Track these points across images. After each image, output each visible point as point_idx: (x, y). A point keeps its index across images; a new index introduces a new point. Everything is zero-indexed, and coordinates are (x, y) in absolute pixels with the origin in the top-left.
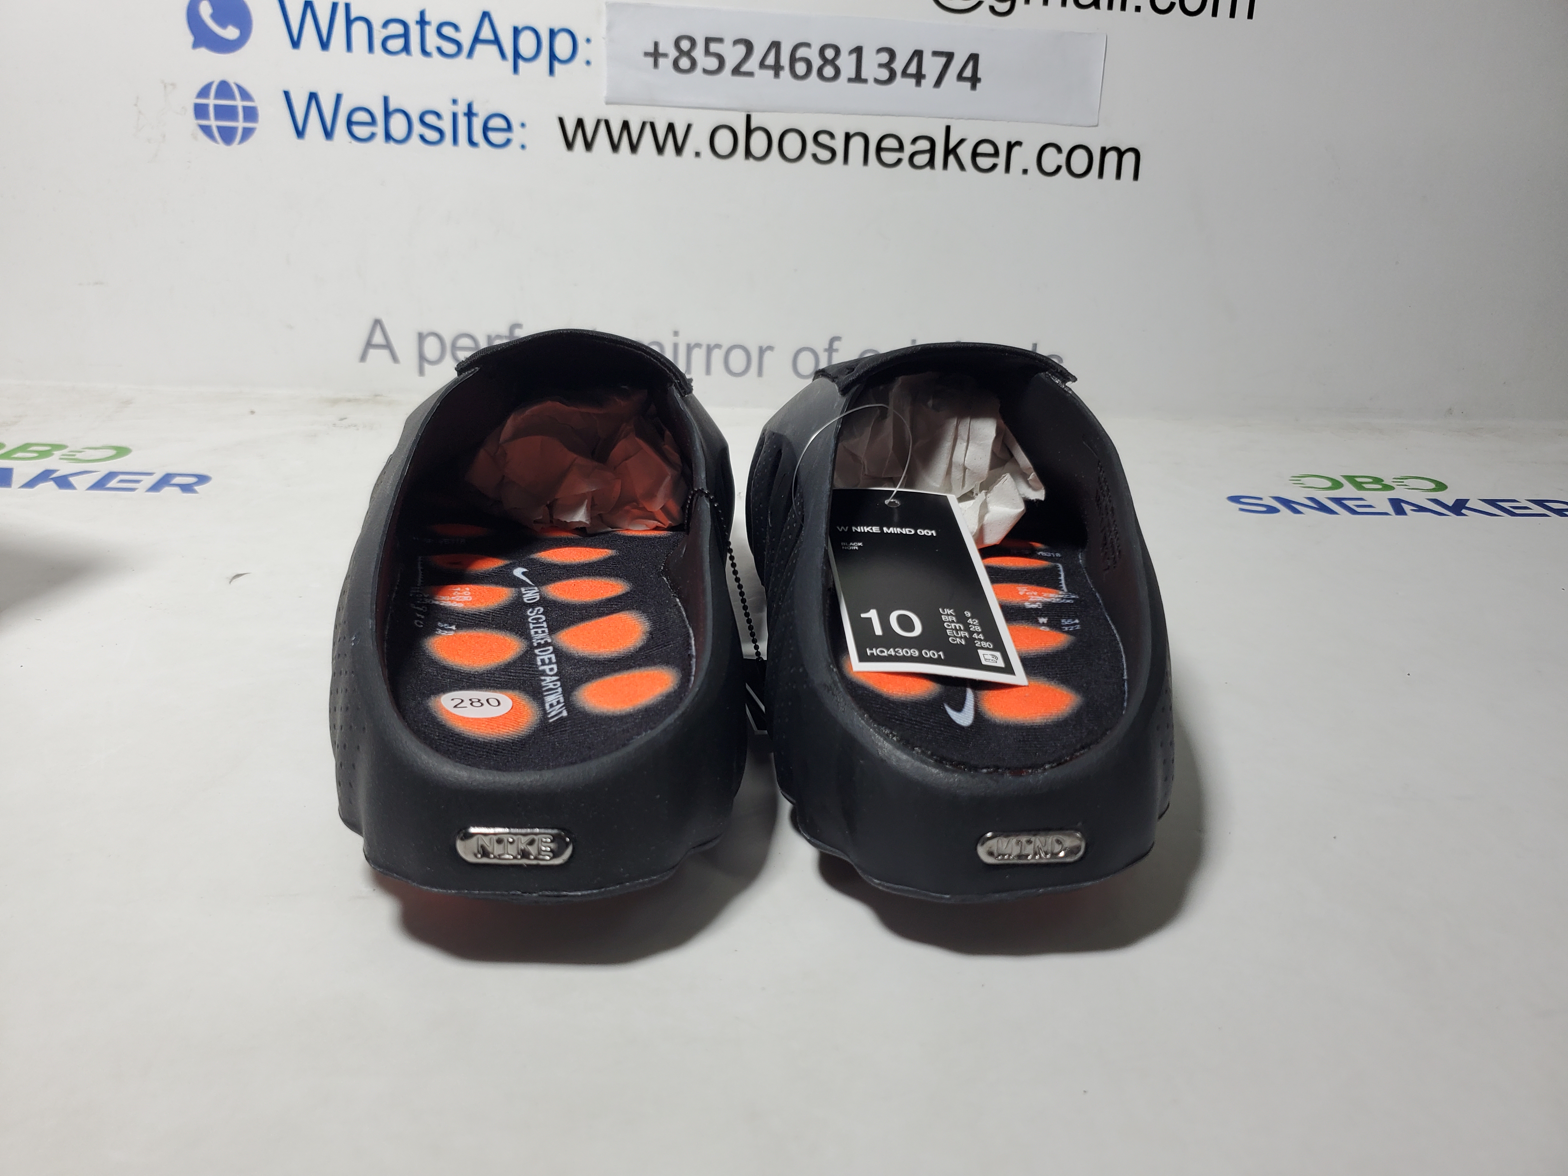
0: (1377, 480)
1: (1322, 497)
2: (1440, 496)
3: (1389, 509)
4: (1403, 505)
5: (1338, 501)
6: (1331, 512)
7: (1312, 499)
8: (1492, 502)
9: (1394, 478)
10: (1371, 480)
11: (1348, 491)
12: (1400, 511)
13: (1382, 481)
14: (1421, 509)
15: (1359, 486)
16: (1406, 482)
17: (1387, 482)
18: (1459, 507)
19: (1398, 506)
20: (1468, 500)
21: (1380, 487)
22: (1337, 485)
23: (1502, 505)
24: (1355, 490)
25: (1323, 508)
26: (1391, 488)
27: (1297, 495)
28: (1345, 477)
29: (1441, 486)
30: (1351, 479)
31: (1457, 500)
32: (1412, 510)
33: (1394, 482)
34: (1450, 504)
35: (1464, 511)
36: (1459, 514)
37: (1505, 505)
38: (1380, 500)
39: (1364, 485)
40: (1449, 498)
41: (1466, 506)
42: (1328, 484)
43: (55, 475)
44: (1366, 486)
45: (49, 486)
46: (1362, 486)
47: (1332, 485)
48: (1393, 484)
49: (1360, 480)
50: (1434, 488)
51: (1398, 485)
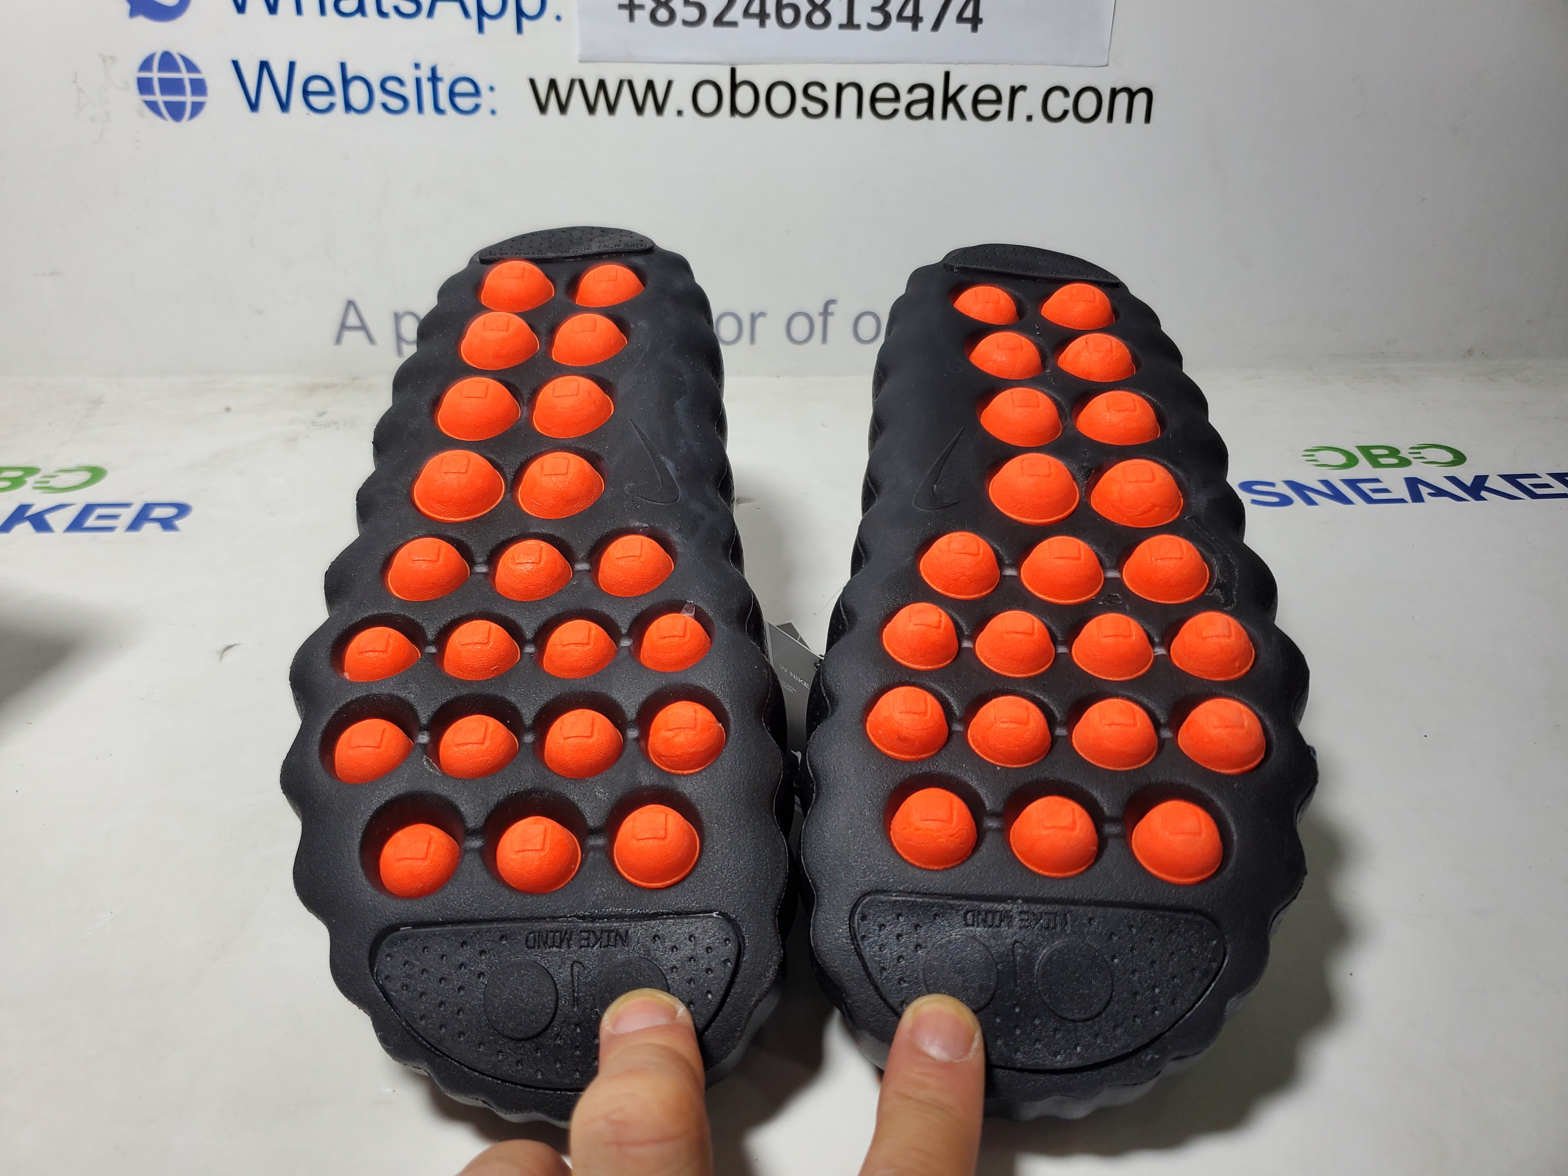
0: (1393, 452)
1: (1336, 477)
2: (1456, 471)
3: (1405, 493)
4: (1421, 487)
6: (1346, 500)
7: (1326, 483)
8: (1511, 479)
9: (1412, 448)
10: (1386, 452)
11: (1363, 470)
12: (1417, 497)
13: (1399, 452)
14: (1439, 492)
15: (1374, 461)
16: (1424, 453)
17: (1404, 454)
18: (1477, 488)
20: (1487, 477)
21: (1395, 461)
22: (1352, 461)
23: (1522, 483)
24: (1371, 467)
25: (1338, 495)
26: (1405, 462)
27: (1310, 477)
28: (1360, 448)
29: (1459, 458)
30: (1365, 450)
31: (1476, 478)
32: (1430, 494)
33: (1410, 453)
34: (1469, 483)
35: (1483, 493)
36: (1478, 497)
37: (1525, 482)
38: (1395, 481)
39: (1380, 460)
40: (1466, 475)
41: (1486, 485)
42: (1342, 460)
43: (30, 512)
44: (1383, 461)
45: (24, 528)
46: (1378, 462)
47: (1347, 461)
48: (1410, 457)
49: (1375, 452)
50: (1452, 461)
51: (1415, 458)
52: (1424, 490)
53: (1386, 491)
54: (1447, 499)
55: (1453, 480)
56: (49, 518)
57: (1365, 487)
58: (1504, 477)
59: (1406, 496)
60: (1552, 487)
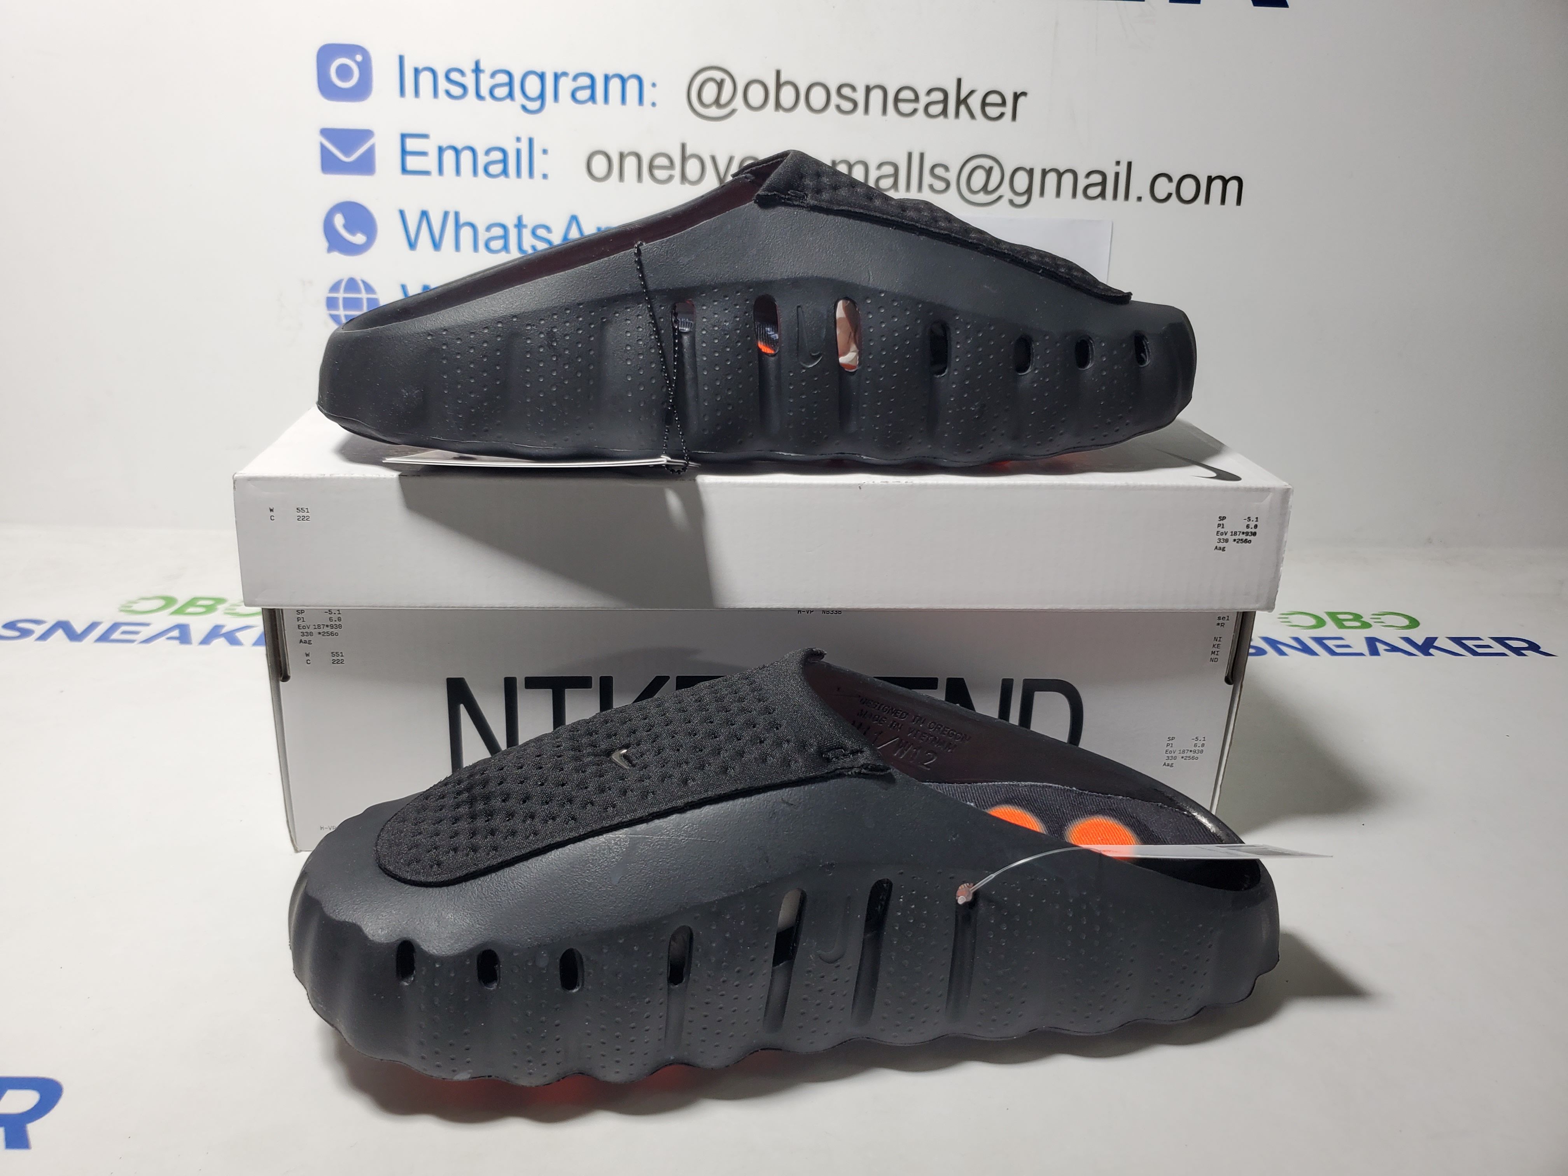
0: (1357, 617)
1: (1306, 636)
2: (1413, 634)
3: (1364, 649)
5: (1319, 640)
6: (1312, 653)
7: (1297, 639)
8: (1458, 641)
9: (1373, 615)
10: (1351, 617)
11: (1330, 630)
12: (1374, 652)
13: (1362, 617)
14: (1394, 649)
15: (1340, 624)
16: (1383, 618)
17: (1366, 619)
18: (1427, 647)
19: (1372, 644)
20: (1436, 638)
21: (1358, 624)
22: (1321, 623)
23: (1466, 644)
24: (1337, 628)
25: (1306, 649)
26: (1366, 625)
27: (1283, 635)
28: (1328, 613)
29: (1414, 623)
30: (1333, 615)
31: (1427, 638)
32: (1386, 650)
33: (1371, 618)
34: (1420, 643)
35: (1432, 651)
36: (1427, 653)
37: (1469, 643)
38: (1356, 639)
39: (1344, 623)
40: (1419, 637)
41: (1434, 644)
42: (1313, 622)
43: (224, 631)
44: (1347, 624)
45: (220, 643)
47: (1317, 623)
48: (1371, 622)
49: (1341, 617)
50: (1408, 626)
51: (1375, 622)
52: (1381, 647)
53: (1348, 646)
54: (1400, 654)
55: (1408, 640)
56: (239, 635)
57: (1330, 643)
58: (1452, 639)
60: (1492, 648)
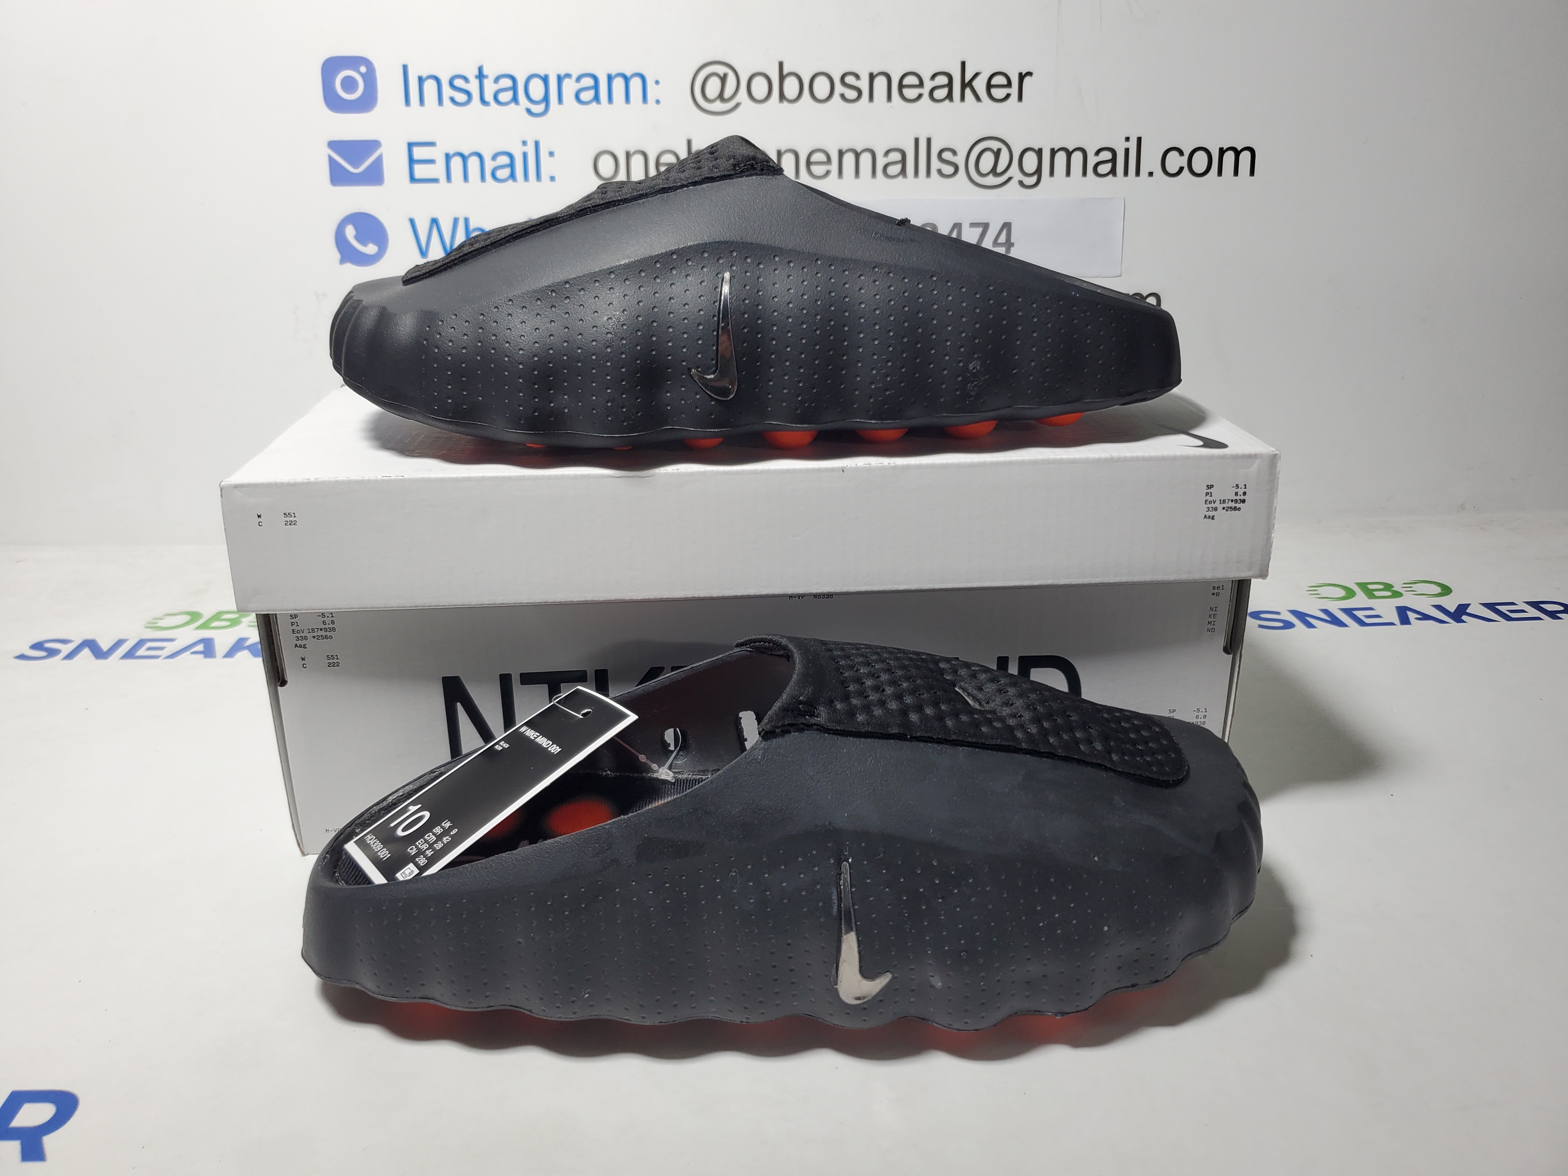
0: (1388, 587)
1: (1335, 608)
2: (1442, 601)
4: (1409, 613)
5: (1349, 612)
6: (1341, 624)
7: (1326, 611)
8: (1491, 606)
9: (1404, 583)
10: (1381, 587)
11: (1360, 600)
12: (1405, 621)
13: (1392, 587)
14: (1425, 617)
15: (1370, 594)
16: (1414, 586)
17: (1397, 588)
18: (1459, 613)
19: (1403, 615)
20: (1469, 605)
21: (1389, 594)
22: (1350, 594)
23: (1500, 609)
24: (1367, 599)
25: (1335, 621)
26: (1397, 594)
27: (1312, 607)
28: (1358, 584)
29: (1446, 590)
30: (1363, 586)
31: (1459, 605)
32: (1416, 618)
33: (1403, 588)
34: (1452, 611)
35: (1464, 618)
36: (1459, 620)
37: (1503, 608)
38: (1387, 609)
39: (1375, 593)
40: (1451, 604)
41: (1466, 611)
42: (1342, 593)
43: (248, 643)
44: (1377, 594)
46: (1373, 594)
47: (1346, 594)
48: (1402, 591)
49: (1371, 587)
50: (1440, 593)
51: (1406, 591)
52: (1411, 616)
53: (1378, 616)
54: (1431, 622)
55: (1439, 608)
57: (1359, 614)
58: (1485, 605)
59: (1396, 620)
60: (1526, 612)
